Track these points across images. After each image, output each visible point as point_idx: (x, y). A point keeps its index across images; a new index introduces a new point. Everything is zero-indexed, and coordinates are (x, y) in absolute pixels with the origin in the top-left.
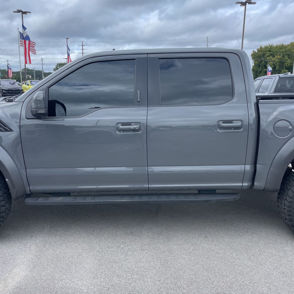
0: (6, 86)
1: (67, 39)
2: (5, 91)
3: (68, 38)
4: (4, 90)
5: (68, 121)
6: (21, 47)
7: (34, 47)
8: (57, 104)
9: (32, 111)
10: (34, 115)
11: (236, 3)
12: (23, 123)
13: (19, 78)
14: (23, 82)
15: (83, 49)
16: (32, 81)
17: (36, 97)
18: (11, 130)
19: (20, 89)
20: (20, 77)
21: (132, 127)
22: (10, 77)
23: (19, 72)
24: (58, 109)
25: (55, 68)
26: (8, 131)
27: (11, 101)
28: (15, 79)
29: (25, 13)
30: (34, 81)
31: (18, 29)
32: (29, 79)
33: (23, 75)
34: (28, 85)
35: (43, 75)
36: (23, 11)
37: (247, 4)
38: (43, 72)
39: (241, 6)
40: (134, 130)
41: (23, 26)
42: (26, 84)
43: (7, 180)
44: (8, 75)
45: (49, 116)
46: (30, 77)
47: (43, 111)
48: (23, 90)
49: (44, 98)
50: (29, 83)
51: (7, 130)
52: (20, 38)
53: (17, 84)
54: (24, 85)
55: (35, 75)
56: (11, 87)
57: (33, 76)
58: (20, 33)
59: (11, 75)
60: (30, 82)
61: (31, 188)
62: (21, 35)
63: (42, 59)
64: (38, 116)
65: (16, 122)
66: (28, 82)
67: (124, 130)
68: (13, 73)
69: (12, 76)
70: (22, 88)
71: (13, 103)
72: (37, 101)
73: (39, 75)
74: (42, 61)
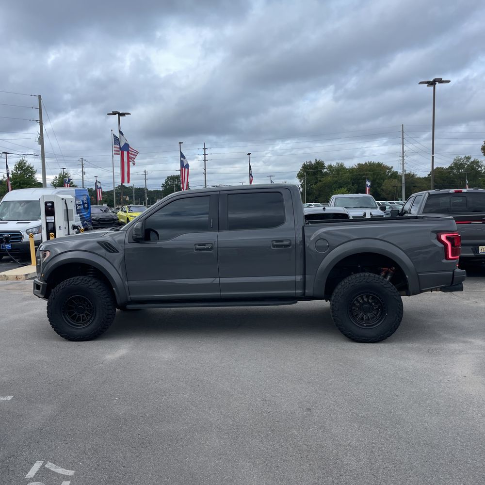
0: (96, 215)
1: (180, 143)
2: (95, 222)
3: (182, 143)
4: (93, 220)
5: (160, 244)
6: (115, 156)
7: (134, 158)
8: (151, 232)
9: (133, 237)
10: (134, 240)
11: (419, 84)
12: (126, 247)
13: (110, 201)
14: (118, 206)
15: (205, 155)
16: (131, 207)
17: (136, 226)
18: (118, 252)
19: (114, 218)
20: (113, 198)
21: (205, 247)
22: (99, 200)
23: (112, 191)
24: (153, 235)
25: (164, 183)
26: (116, 252)
27: (118, 230)
28: (105, 202)
29: (123, 114)
30: (133, 206)
31: (112, 130)
32: (126, 203)
33: (117, 196)
34: (124, 212)
35: (146, 195)
36: (120, 113)
37: (437, 83)
38: (146, 191)
39: (428, 86)
40: (207, 249)
41: (120, 131)
42: (122, 211)
43: (114, 289)
44: (96, 198)
45: (145, 240)
46: (128, 199)
47: (140, 237)
48: (118, 219)
49: (142, 227)
50: (127, 209)
51: (114, 252)
52: (115, 143)
53: (111, 212)
54: (120, 213)
55: (135, 196)
56: (102, 216)
57: (131, 198)
58: (115, 136)
59: (100, 197)
60: (128, 207)
61: (131, 296)
62: (117, 140)
63: (145, 172)
64: (137, 240)
65: (122, 246)
66: (126, 207)
67: (200, 250)
68: (103, 193)
69: (102, 198)
70: (118, 216)
71: (119, 232)
72: (136, 229)
73: (140, 196)
74: (145, 174)
